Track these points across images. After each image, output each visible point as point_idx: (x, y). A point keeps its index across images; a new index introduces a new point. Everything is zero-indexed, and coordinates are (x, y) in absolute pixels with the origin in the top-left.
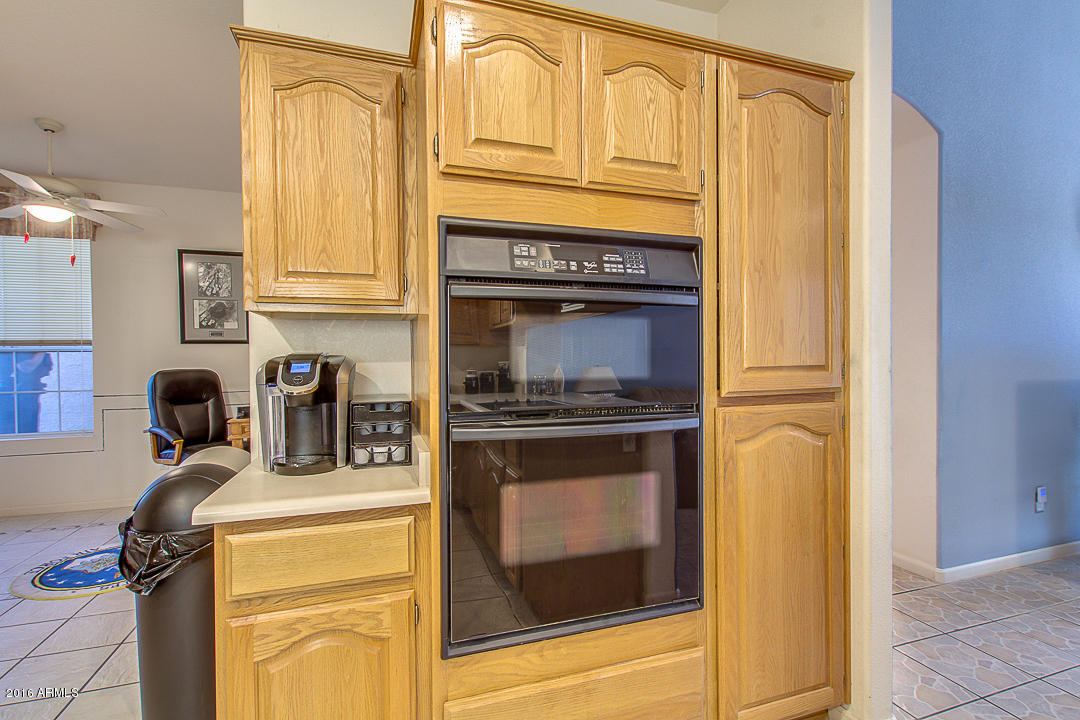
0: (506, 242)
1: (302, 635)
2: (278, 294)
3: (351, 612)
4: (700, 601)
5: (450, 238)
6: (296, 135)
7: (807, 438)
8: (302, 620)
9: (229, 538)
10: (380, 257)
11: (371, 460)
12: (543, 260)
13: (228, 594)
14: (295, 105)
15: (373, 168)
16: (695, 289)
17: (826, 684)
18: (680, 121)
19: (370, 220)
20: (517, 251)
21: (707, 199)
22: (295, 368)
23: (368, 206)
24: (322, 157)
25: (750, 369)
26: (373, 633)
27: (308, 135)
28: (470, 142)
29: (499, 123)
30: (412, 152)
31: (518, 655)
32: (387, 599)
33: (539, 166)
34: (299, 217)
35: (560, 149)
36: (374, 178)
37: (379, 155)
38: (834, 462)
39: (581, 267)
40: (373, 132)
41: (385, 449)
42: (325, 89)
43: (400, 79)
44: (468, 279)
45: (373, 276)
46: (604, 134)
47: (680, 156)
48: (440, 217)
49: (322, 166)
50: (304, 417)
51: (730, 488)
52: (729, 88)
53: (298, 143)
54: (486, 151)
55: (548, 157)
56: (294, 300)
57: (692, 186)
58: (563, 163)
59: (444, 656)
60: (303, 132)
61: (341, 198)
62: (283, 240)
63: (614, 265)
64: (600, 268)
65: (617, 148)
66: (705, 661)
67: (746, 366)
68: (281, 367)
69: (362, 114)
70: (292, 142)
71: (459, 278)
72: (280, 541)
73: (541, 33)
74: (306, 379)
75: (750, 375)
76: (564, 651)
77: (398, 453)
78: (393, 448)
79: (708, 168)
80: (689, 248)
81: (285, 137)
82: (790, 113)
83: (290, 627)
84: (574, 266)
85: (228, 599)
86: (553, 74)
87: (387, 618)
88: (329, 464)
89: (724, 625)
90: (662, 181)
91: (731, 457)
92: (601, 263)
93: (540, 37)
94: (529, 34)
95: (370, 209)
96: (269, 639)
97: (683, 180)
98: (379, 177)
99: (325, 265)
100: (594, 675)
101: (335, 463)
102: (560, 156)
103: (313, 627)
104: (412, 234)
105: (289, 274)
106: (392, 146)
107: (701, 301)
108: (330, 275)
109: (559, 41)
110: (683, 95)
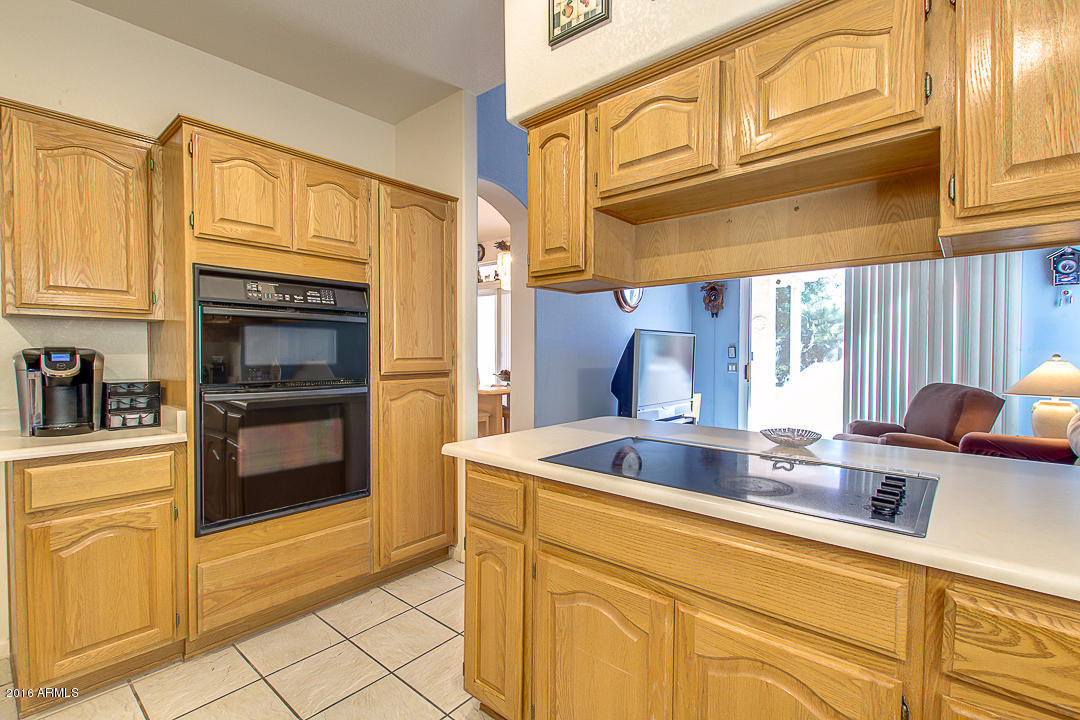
0: (241, 281)
1: (88, 531)
2: (40, 302)
3: (126, 514)
4: (369, 491)
5: (201, 277)
6: (58, 185)
7: (432, 397)
8: (89, 521)
9: (29, 470)
10: (132, 279)
11: (124, 424)
12: (268, 293)
13: (27, 507)
14: (57, 162)
15: (127, 214)
16: (365, 313)
17: (443, 533)
18: (355, 217)
19: (124, 251)
20: (249, 287)
21: (373, 263)
22: (55, 357)
23: (123, 242)
24: (81, 203)
25: (398, 359)
26: (143, 526)
27: (69, 186)
28: (217, 218)
29: (237, 210)
30: (159, 204)
31: (249, 532)
32: (154, 504)
33: (264, 237)
34: (60, 247)
35: (278, 228)
36: (128, 222)
37: (131, 206)
38: (447, 411)
39: (292, 299)
40: (127, 189)
41: (137, 416)
42: (84, 153)
43: (149, 152)
44: (214, 303)
45: (127, 292)
46: (307, 221)
47: (356, 237)
48: (194, 264)
49: (82, 210)
50: (61, 395)
51: (386, 426)
52: (385, 202)
53: (60, 191)
54: (227, 226)
55: (270, 232)
56: (54, 307)
57: (363, 255)
58: (280, 236)
59: (197, 535)
60: (64, 183)
61: (98, 234)
62: (44, 262)
63: (313, 298)
64: (305, 300)
65: (315, 230)
66: (372, 526)
67: (395, 358)
68: (43, 357)
69: (117, 176)
70: (53, 190)
71: (208, 302)
72: (72, 470)
73: (266, 159)
74: (70, 365)
75: (398, 362)
76: (280, 527)
77: (148, 418)
78: (144, 415)
79: (374, 244)
80: (362, 290)
81: (48, 185)
82: (420, 217)
83: (79, 526)
84: (288, 297)
85: (28, 511)
86: (273, 183)
87: (154, 517)
88: (88, 428)
89: (382, 503)
90: (345, 251)
91: (388, 407)
92: (305, 296)
93: (264, 161)
94: (258, 159)
95: (124, 244)
96: (64, 535)
97: (358, 251)
98: (132, 221)
99: (83, 282)
100: (301, 538)
101: (92, 428)
102: (278, 232)
103: (97, 525)
104: (159, 263)
105: (50, 287)
106: (143, 200)
107: (368, 320)
108: (88, 289)
109: (278, 164)
110: (357, 202)
